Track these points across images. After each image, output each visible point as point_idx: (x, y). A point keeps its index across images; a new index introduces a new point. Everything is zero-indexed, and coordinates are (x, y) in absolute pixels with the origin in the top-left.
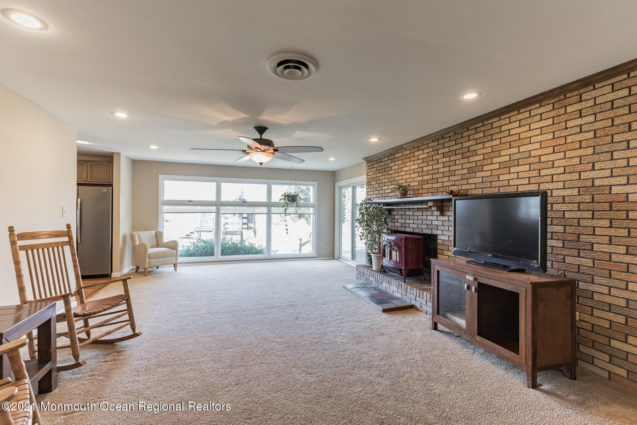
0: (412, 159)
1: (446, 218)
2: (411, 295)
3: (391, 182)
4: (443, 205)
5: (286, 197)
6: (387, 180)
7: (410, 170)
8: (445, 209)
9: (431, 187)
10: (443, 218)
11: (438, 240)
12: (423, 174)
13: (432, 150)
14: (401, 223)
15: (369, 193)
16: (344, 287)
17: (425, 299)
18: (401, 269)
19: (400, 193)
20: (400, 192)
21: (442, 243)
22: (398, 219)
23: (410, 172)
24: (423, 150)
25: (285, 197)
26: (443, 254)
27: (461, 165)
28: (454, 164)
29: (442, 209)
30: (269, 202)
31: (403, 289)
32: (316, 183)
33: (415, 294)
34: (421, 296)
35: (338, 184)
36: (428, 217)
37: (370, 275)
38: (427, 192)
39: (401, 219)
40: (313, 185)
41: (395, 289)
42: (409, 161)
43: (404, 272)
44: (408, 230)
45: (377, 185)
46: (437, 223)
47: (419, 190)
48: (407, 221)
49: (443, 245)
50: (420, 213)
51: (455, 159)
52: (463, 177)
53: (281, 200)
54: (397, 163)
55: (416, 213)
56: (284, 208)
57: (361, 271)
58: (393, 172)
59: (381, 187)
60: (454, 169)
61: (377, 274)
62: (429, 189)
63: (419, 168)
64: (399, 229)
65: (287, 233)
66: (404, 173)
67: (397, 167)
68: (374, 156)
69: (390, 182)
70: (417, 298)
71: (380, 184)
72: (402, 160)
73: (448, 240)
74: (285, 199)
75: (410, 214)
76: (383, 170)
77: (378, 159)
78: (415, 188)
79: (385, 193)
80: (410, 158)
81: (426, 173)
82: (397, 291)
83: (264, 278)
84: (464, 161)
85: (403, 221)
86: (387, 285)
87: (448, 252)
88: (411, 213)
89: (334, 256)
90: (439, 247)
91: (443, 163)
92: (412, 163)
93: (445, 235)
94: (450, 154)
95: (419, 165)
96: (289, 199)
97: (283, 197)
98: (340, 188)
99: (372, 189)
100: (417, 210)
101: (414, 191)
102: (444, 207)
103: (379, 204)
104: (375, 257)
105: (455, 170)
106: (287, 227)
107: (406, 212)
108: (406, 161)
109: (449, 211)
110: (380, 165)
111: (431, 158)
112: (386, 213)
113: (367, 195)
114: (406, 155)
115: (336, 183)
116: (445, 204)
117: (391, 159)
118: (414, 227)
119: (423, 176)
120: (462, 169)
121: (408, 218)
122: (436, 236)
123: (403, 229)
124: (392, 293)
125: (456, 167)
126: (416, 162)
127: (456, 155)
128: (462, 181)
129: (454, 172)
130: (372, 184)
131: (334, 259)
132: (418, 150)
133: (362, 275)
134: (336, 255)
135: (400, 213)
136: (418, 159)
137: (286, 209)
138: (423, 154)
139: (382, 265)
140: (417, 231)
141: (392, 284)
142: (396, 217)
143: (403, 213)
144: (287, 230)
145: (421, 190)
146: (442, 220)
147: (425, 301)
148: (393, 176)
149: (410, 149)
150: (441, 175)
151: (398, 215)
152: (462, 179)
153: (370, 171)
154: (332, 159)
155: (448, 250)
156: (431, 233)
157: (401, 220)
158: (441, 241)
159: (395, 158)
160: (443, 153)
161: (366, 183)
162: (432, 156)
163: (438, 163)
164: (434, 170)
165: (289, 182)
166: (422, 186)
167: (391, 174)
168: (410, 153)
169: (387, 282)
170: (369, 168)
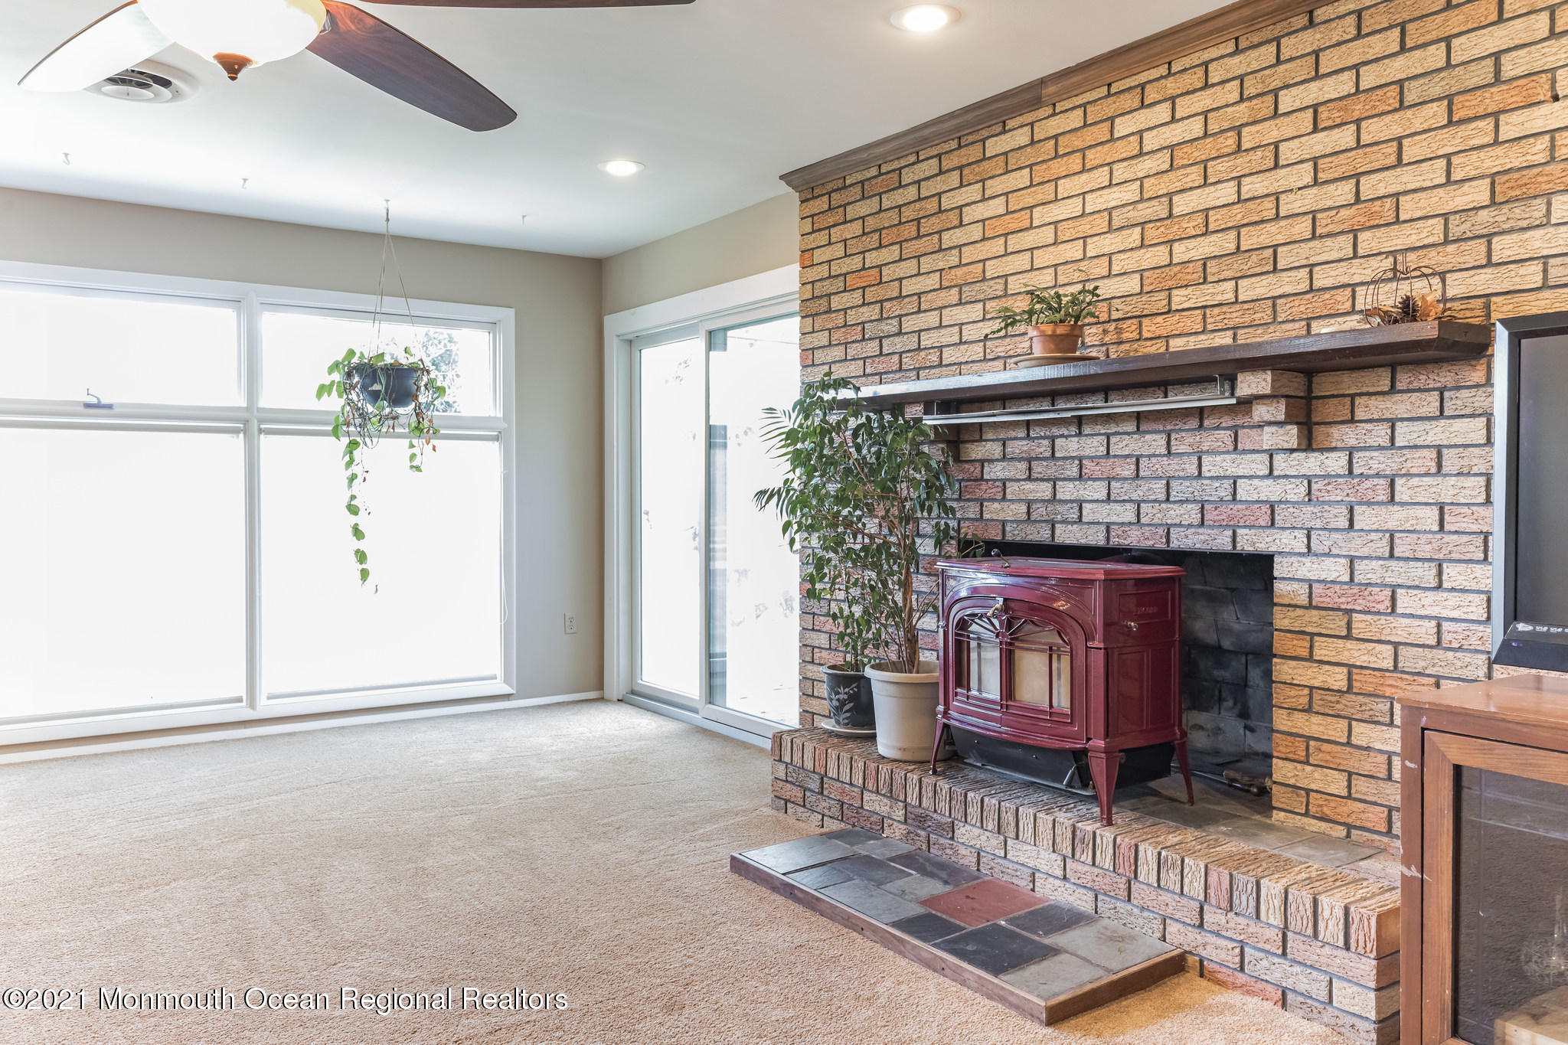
0: (1094, 157)
1: (1336, 463)
2: (1166, 897)
3: (960, 286)
4: (1310, 389)
5: (356, 379)
6: (932, 281)
7: (1083, 215)
8: (1323, 410)
9: (1230, 297)
10: (1311, 463)
11: (1278, 586)
12: (1175, 231)
13: (1236, 96)
14: (1029, 503)
15: (820, 357)
16: (739, 867)
17: (1276, 920)
18: (1084, 752)
19: (1043, 334)
20: (1048, 329)
21: (1303, 600)
22: (1004, 482)
23: (1084, 227)
24: (1173, 99)
25: (349, 375)
26: (1310, 658)
27: (1443, 162)
28: (1392, 160)
29: (1309, 415)
30: (248, 409)
31: (1108, 864)
32: (507, 315)
33: (1196, 888)
34: (1244, 901)
35: (617, 325)
36: (1206, 459)
37: (870, 785)
38: (1199, 327)
39: (1029, 479)
40: (492, 326)
41: (1046, 861)
42: (1078, 167)
43: (1098, 767)
44: (1067, 535)
45: (870, 313)
46: (1269, 490)
47: (1146, 321)
48: (1066, 491)
49: (1310, 606)
50: (1155, 442)
51: (1397, 131)
52: (1455, 231)
53: (322, 390)
54: (995, 186)
55: (1123, 445)
56: (345, 441)
57: (809, 765)
58: (976, 232)
59: (895, 322)
60: (1392, 189)
61: (914, 777)
62: (1216, 311)
63: (1142, 200)
64: (1014, 534)
65: (365, 574)
66: (1048, 234)
67: (997, 206)
68: (854, 158)
69: (954, 291)
70: (1212, 917)
71: (887, 305)
72: (1030, 166)
73: (1346, 578)
74: (347, 389)
75: (1087, 452)
76: (910, 230)
77: (874, 172)
78: (1121, 309)
79: (919, 349)
80: (1083, 150)
81: (1193, 225)
82: (1059, 873)
83: (242, 845)
84: (1469, 138)
85: (1043, 490)
86: (990, 842)
87: (1349, 644)
88: (1093, 445)
89: (600, 686)
90: (1282, 619)
91: (1315, 160)
92: (1101, 176)
93: (1328, 555)
94: (1358, 109)
95: (1147, 183)
96: (376, 387)
97: (337, 377)
98: (633, 344)
99: (837, 336)
100: (1131, 427)
101: (1112, 327)
102: (1314, 402)
103: (896, 404)
104: (892, 689)
105: (1397, 195)
106: (361, 545)
107: (1059, 442)
108: (1058, 167)
109: (1352, 421)
110: (886, 204)
111: (1229, 142)
112: (935, 453)
113: (807, 364)
114: (1056, 137)
115: (608, 320)
116: (1325, 384)
117: (961, 168)
118: (1115, 519)
119: (1171, 242)
120: (1449, 181)
121: (1074, 471)
122: (1263, 562)
123: (1040, 534)
124: (1024, 883)
125: (1405, 178)
126: (1121, 172)
127: (1402, 106)
128: (1451, 248)
129: (1389, 203)
130: (834, 306)
131: (601, 699)
132: (1137, 103)
133: (814, 785)
134: (616, 680)
135: (1016, 447)
136: (1141, 154)
137: (353, 445)
138: (1173, 120)
139: (946, 726)
140: (1134, 539)
141: (1027, 832)
142: (995, 471)
143: (1043, 448)
144: (361, 556)
145: (1159, 319)
146: (1303, 471)
147: (1274, 935)
148: (969, 254)
149: (1084, 105)
150: (1303, 227)
151: (1004, 458)
152: (1447, 242)
153: (822, 238)
154: (621, 168)
155: (1348, 637)
156: (1228, 548)
157: (1029, 486)
158: (1296, 585)
159: (984, 159)
160: (1315, 108)
161: (796, 306)
162: (1238, 129)
163: (1276, 166)
164: (1251, 205)
165: (369, 302)
166: (1165, 294)
167: (960, 247)
168: (1085, 125)
169: (991, 825)
170: (815, 225)
